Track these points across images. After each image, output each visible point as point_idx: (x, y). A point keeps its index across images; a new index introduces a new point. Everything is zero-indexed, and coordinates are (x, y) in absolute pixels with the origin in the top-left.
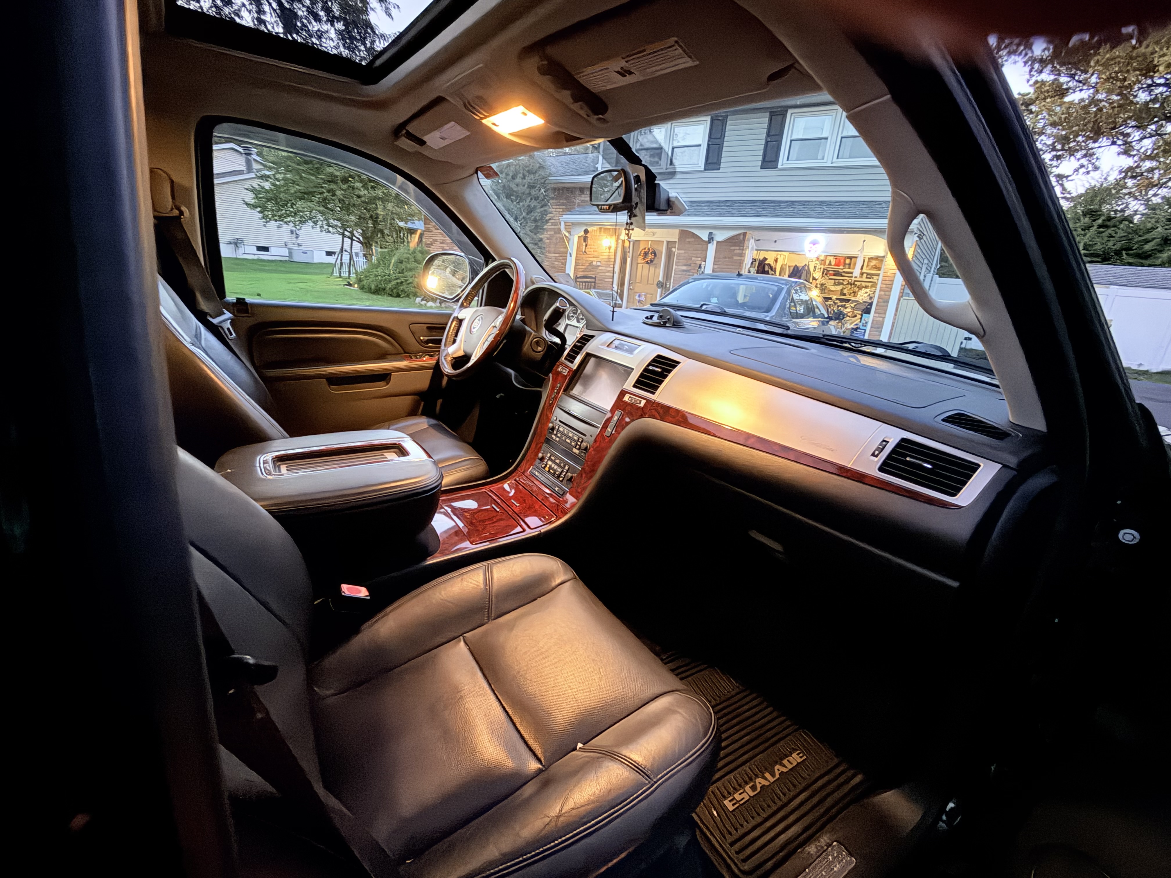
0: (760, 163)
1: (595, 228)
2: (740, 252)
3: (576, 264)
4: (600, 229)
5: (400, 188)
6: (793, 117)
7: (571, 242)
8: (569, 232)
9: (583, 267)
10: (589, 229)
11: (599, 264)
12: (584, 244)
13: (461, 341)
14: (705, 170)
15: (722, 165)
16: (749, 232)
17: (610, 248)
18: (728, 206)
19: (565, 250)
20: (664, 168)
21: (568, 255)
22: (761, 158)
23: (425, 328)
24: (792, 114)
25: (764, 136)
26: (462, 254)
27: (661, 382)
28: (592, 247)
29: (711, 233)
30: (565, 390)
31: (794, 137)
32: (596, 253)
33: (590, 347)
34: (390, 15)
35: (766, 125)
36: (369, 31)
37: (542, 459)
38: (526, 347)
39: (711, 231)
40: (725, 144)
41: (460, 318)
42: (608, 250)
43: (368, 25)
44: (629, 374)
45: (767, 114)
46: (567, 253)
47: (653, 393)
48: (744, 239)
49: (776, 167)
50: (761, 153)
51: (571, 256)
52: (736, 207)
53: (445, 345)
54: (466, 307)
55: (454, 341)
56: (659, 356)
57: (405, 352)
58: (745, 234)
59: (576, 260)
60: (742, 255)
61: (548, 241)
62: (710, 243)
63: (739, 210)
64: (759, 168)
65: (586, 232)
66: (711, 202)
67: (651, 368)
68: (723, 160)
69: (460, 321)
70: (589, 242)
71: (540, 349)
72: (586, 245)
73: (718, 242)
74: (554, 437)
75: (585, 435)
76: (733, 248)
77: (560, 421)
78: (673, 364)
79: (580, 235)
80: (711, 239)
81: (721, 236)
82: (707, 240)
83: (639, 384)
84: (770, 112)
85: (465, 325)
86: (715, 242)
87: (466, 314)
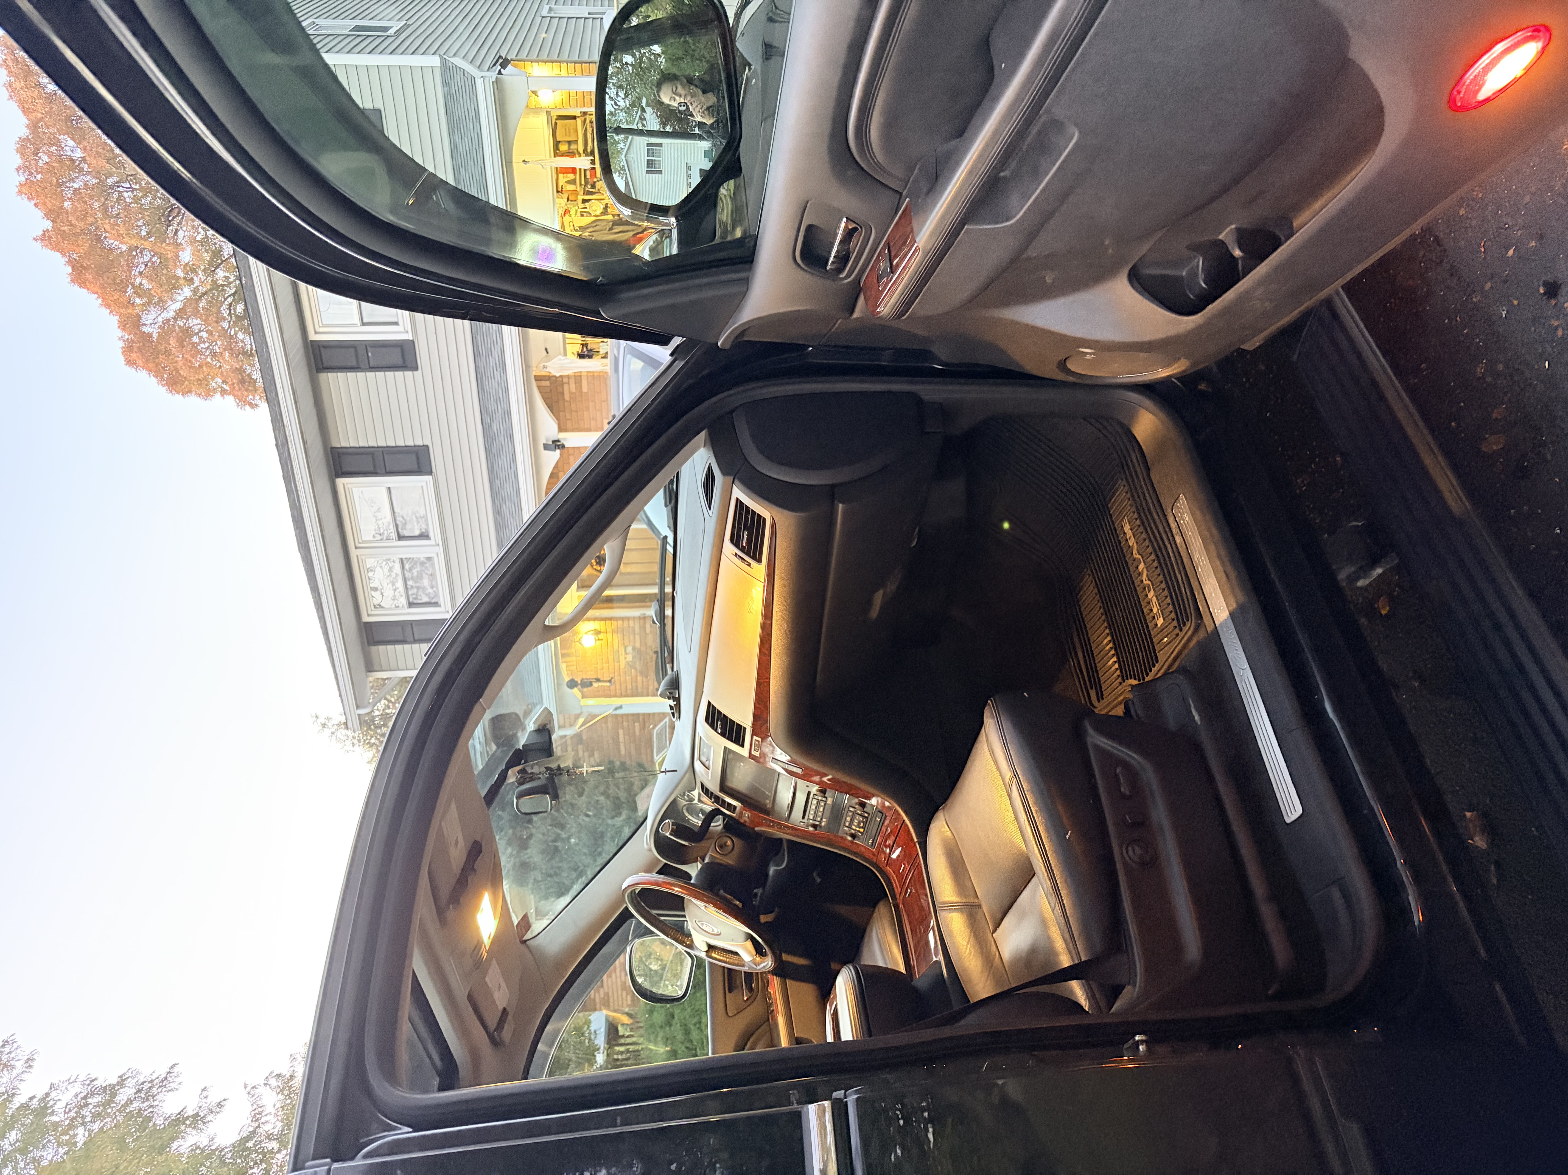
0: (408, 374)
1: (563, 666)
2: (572, 381)
3: (634, 694)
4: (563, 655)
5: (551, 1045)
6: (322, 330)
7: (595, 711)
8: (577, 717)
9: (639, 678)
10: (567, 679)
11: (629, 649)
12: (595, 685)
13: (733, 945)
14: (430, 473)
15: (419, 442)
16: (535, 372)
17: (597, 632)
18: (492, 420)
19: (610, 719)
20: (437, 549)
21: (619, 712)
22: (399, 374)
23: (731, 994)
24: (316, 333)
25: (361, 375)
26: (629, 948)
27: (732, 722)
28: (599, 666)
29: (546, 447)
30: (769, 815)
31: (357, 320)
32: (611, 658)
33: (714, 788)
34: (220, 1105)
35: (341, 375)
36: (250, 1144)
37: (853, 836)
38: (730, 861)
39: (542, 447)
40: (382, 443)
41: (706, 949)
42: (601, 636)
43: (241, 1147)
44: (730, 751)
45: (323, 376)
46: (616, 715)
47: (745, 729)
48: (549, 378)
49: (413, 342)
50: (390, 374)
51: (621, 707)
52: (492, 406)
53: (743, 966)
54: (692, 941)
55: (736, 954)
56: (707, 720)
57: (768, 1018)
58: (538, 378)
59: (627, 696)
60: (578, 377)
61: (596, 754)
62: (563, 446)
63: (497, 400)
64: (418, 374)
65: (572, 684)
66: (488, 451)
67: (719, 731)
68: (411, 443)
69: (711, 948)
70: (591, 675)
71: (729, 843)
72: (598, 680)
73: (561, 429)
74: (823, 824)
75: (809, 793)
76: (567, 397)
77: (803, 818)
78: (710, 707)
79: (579, 695)
80: (557, 445)
81: (549, 428)
82: (558, 451)
83: (740, 742)
84: (318, 372)
85: (713, 942)
86: (562, 436)
87: (700, 942)
